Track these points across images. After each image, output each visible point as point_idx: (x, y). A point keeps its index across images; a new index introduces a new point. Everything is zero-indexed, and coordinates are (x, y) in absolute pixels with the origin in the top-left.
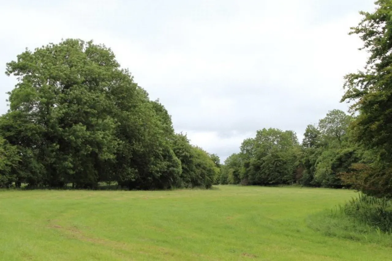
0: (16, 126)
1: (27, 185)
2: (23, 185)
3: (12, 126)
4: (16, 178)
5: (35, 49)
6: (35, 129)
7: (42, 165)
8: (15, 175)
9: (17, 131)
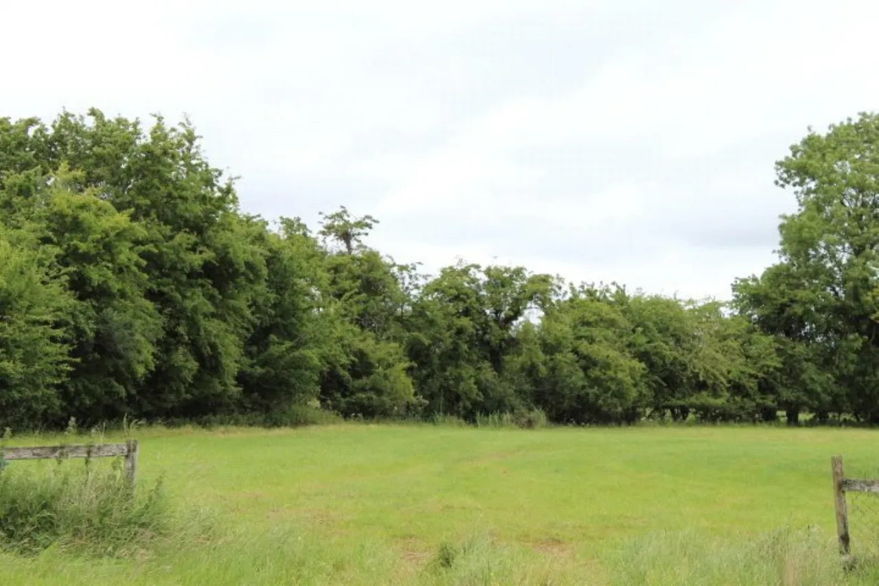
0: (774, 296)
1: (811, 416)
2: (803, 417)
3: (766, 297)
4: (773, 402)
5: (830, 127)
6: (812, 302)
7: (829, 375)
8: (771, 397)
9: (777, 305)
